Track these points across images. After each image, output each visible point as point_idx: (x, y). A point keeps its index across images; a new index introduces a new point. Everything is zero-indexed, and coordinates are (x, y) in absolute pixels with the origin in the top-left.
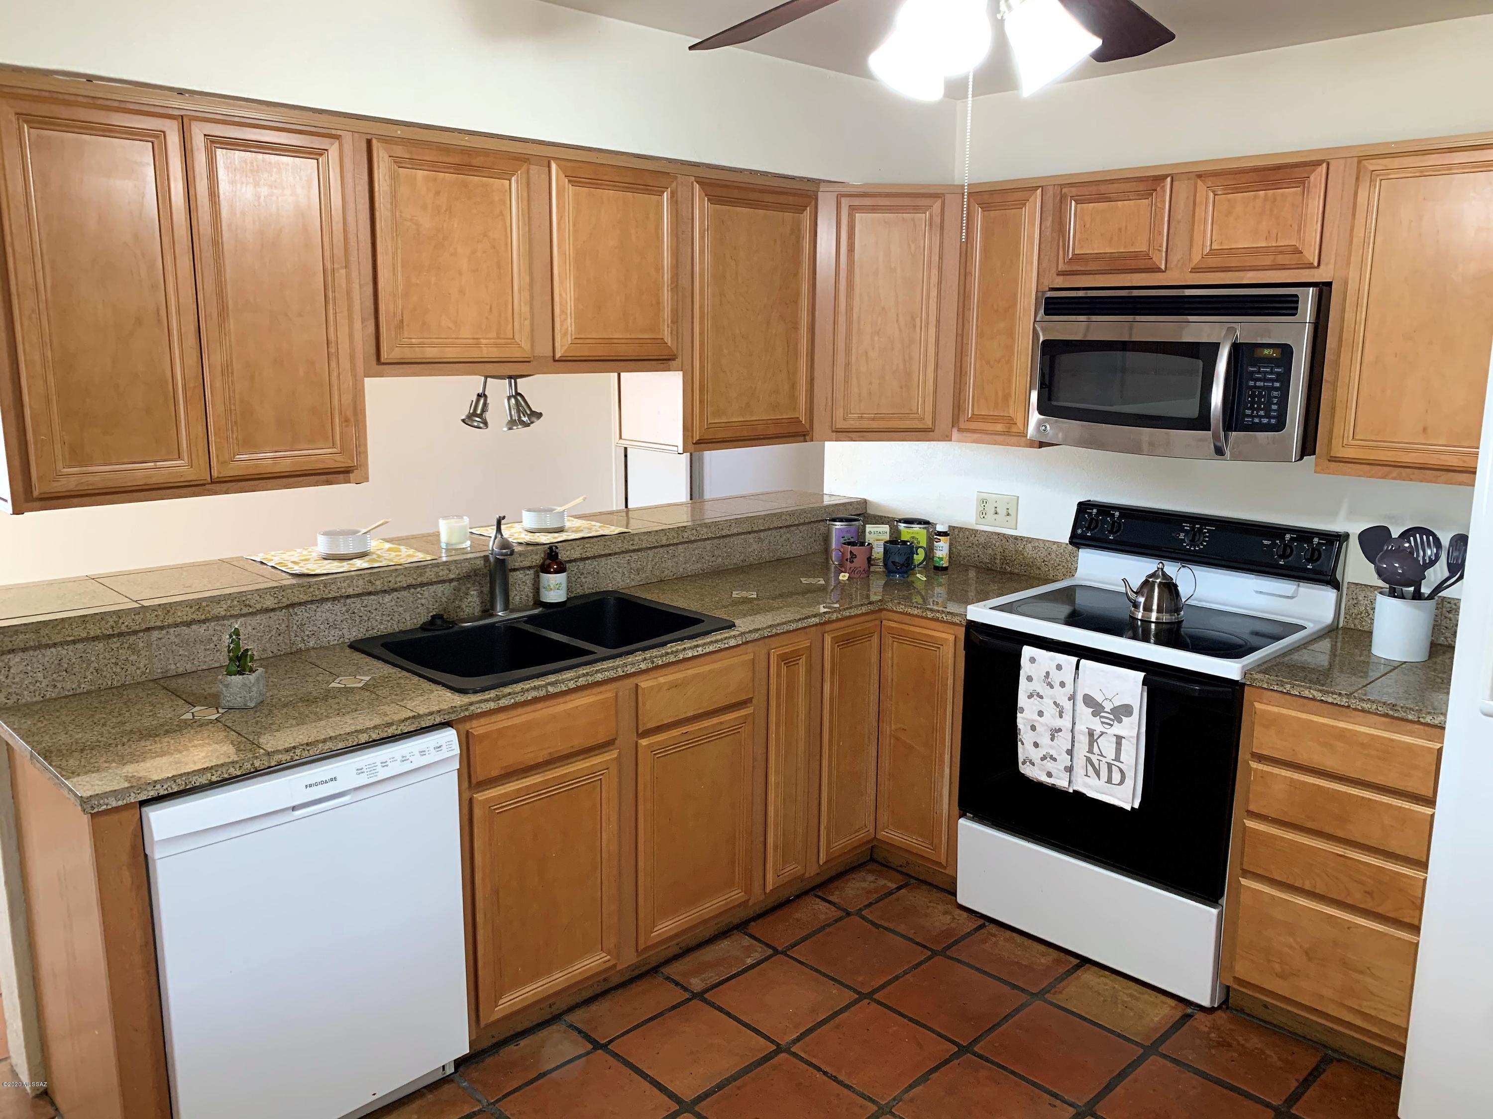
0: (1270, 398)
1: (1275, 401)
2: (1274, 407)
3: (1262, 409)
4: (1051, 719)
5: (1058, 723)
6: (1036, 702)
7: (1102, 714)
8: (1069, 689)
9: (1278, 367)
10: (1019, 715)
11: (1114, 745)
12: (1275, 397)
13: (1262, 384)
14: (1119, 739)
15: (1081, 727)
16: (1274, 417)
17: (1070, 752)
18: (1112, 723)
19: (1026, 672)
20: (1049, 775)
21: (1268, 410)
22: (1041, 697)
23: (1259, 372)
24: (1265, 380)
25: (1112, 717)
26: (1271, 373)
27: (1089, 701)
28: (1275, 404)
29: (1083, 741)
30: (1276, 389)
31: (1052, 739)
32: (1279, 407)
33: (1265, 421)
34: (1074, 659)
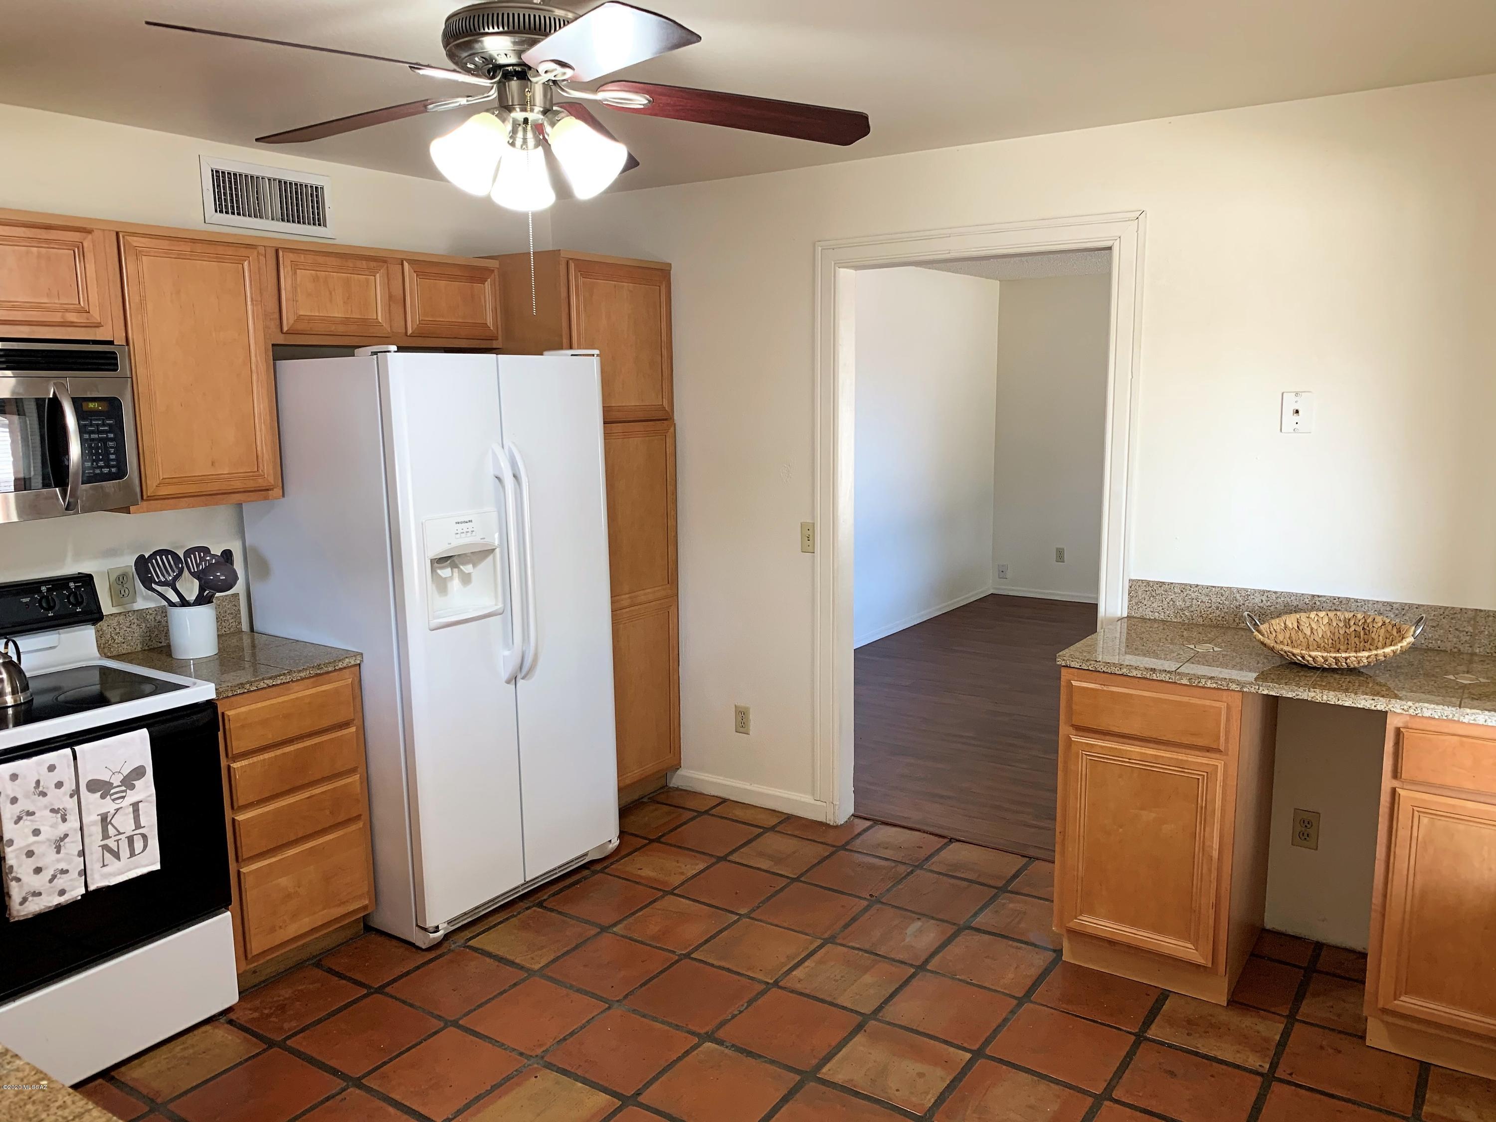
0: (106, 448)
1: (112, 451)
2: (112, 457)
3: (101, 460)
4: (51, 828)
5: (63, 828)
6: (28, 823)
7: (112, 791)
8: (69, 785)
9: (109, 418)
10: (8, 850)
11: (132, 816)
12: (112, 447)
13: (96, 436)
14: (135, 806)
15: (92, 818)
16: (113, 466)
17: (82, 853)
18: (124, 794)
19: (7, 796)
20: (62, 893)
21: (107, 461)
22: (33, 814)
23: (91, 425)
24: (99, 432)
25: (123, 788)
26: (104, 425)
27: (95, 786)
28: (112, 454)
29: (94, 831)
30: (111, 440)
31: (58, 852)
32: (116, 457)
33: (106, 470)
34: (68, 751)
